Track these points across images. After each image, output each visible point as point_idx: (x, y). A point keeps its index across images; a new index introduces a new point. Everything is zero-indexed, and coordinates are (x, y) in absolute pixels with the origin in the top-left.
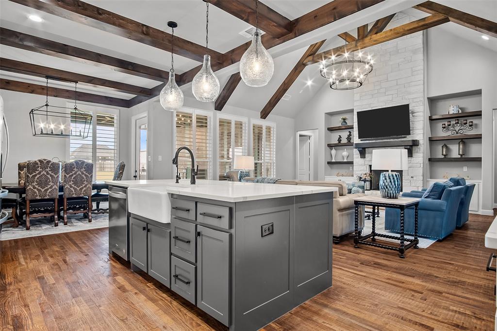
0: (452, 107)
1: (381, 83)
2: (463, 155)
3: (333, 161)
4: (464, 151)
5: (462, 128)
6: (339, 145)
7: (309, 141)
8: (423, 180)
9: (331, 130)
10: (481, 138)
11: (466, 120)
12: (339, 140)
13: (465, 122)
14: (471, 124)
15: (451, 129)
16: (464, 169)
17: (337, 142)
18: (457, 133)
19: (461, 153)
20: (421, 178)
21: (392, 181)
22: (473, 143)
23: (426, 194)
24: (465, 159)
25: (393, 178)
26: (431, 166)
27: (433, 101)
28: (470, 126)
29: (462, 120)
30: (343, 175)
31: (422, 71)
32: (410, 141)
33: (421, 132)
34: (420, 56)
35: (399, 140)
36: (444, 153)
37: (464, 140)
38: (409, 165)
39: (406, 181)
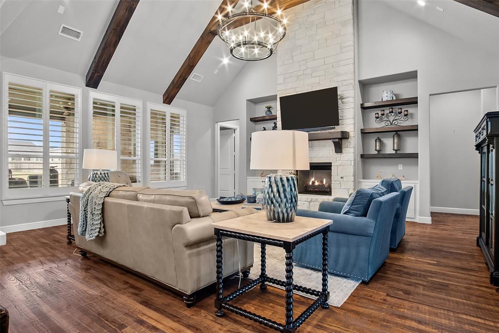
0: (385, 92)
1: (306, 62)
2: (399, 150)
4: (399, 145)
5: (397, 118)
7: (234, 135)
8: (354, 181)
9: (254, 120)
10: (417, 130)
11: (401, 109)
13: (400, 110)
14: (406, 113)
15: (384, 119)
16: (399, 167)
18: (391, 124)
19: (396, 148)
20: (352, 178)
21: (281, 190)
22: (409, 136)
23: (346, 207)
24: (400, 156)
25: (283, 185)
26: (364, 164)
27: (365, 85)
28: (406, 115)
29: (396, 109)
31: (352, 48)
32: (338, 132)
33: (351, 121)
34: (350, 29)
35: (327, 131)
36: (378, 148)
37: (398, 132)
38: (338, 163)
39: (335, 182)
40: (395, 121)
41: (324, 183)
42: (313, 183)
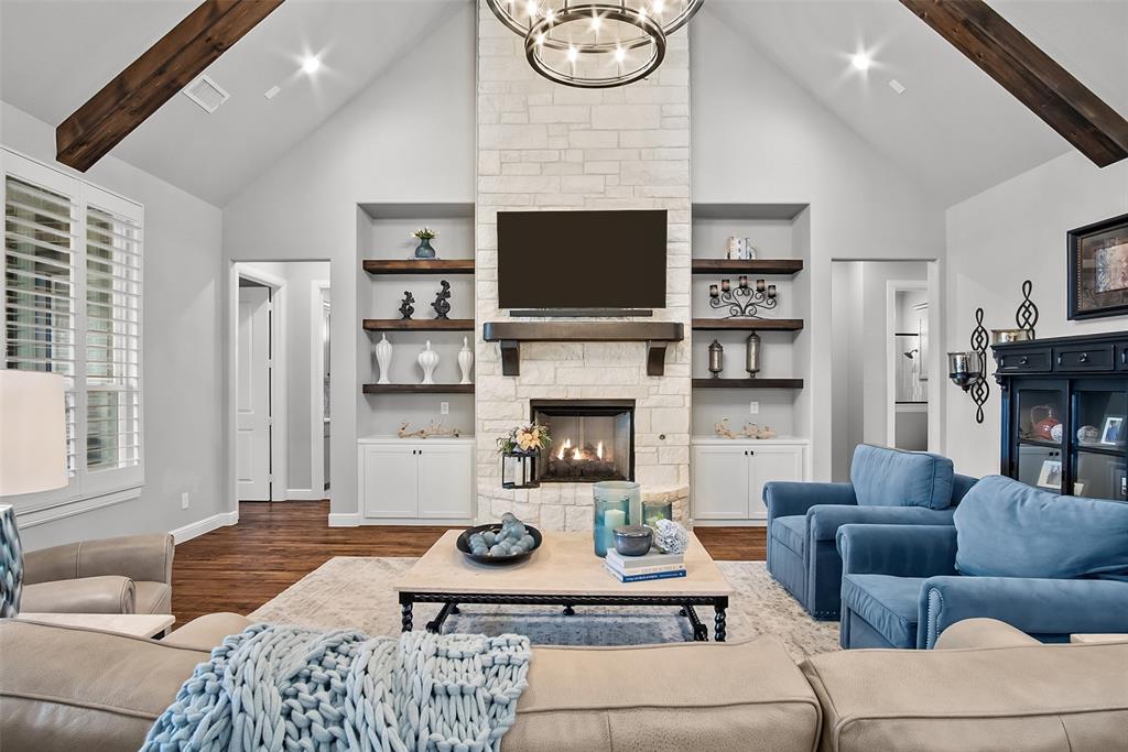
0: (736, 240)
1: (569, 130)
2: (758, 371)
3: (384, 380)
4: (759, 360)
5: (754, 300)
6: (404, 326)
7: (268, 306)
8: (690, 444)
9: (375, 269)
10: (802, 329)
11: (763, 281)
12: (407, 309)
13: (760, 285)
14: (772, 291)
15: (730, 301)
16: (752, 407)
17: (398, 315)
18: (743, 313)
19: (751, 367)
20: (686, 439)
24: (758, 384)
27: (703, 217)
28: (772, 297)
29: (754, 281)
30: (422, 434)
33: (685, 300)
35: (626, 320)
36: (713, 365)
37: (757, 333)
38: (653, 401)
39: (643, 450)
40: (750, 308)
41: (600, 454)
42: (568, 453)
